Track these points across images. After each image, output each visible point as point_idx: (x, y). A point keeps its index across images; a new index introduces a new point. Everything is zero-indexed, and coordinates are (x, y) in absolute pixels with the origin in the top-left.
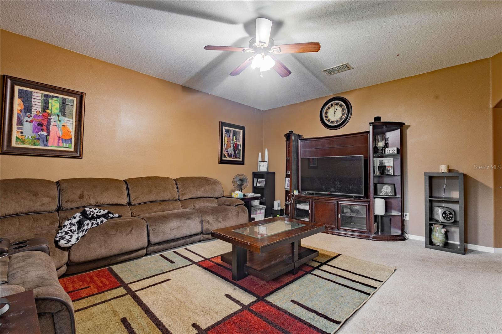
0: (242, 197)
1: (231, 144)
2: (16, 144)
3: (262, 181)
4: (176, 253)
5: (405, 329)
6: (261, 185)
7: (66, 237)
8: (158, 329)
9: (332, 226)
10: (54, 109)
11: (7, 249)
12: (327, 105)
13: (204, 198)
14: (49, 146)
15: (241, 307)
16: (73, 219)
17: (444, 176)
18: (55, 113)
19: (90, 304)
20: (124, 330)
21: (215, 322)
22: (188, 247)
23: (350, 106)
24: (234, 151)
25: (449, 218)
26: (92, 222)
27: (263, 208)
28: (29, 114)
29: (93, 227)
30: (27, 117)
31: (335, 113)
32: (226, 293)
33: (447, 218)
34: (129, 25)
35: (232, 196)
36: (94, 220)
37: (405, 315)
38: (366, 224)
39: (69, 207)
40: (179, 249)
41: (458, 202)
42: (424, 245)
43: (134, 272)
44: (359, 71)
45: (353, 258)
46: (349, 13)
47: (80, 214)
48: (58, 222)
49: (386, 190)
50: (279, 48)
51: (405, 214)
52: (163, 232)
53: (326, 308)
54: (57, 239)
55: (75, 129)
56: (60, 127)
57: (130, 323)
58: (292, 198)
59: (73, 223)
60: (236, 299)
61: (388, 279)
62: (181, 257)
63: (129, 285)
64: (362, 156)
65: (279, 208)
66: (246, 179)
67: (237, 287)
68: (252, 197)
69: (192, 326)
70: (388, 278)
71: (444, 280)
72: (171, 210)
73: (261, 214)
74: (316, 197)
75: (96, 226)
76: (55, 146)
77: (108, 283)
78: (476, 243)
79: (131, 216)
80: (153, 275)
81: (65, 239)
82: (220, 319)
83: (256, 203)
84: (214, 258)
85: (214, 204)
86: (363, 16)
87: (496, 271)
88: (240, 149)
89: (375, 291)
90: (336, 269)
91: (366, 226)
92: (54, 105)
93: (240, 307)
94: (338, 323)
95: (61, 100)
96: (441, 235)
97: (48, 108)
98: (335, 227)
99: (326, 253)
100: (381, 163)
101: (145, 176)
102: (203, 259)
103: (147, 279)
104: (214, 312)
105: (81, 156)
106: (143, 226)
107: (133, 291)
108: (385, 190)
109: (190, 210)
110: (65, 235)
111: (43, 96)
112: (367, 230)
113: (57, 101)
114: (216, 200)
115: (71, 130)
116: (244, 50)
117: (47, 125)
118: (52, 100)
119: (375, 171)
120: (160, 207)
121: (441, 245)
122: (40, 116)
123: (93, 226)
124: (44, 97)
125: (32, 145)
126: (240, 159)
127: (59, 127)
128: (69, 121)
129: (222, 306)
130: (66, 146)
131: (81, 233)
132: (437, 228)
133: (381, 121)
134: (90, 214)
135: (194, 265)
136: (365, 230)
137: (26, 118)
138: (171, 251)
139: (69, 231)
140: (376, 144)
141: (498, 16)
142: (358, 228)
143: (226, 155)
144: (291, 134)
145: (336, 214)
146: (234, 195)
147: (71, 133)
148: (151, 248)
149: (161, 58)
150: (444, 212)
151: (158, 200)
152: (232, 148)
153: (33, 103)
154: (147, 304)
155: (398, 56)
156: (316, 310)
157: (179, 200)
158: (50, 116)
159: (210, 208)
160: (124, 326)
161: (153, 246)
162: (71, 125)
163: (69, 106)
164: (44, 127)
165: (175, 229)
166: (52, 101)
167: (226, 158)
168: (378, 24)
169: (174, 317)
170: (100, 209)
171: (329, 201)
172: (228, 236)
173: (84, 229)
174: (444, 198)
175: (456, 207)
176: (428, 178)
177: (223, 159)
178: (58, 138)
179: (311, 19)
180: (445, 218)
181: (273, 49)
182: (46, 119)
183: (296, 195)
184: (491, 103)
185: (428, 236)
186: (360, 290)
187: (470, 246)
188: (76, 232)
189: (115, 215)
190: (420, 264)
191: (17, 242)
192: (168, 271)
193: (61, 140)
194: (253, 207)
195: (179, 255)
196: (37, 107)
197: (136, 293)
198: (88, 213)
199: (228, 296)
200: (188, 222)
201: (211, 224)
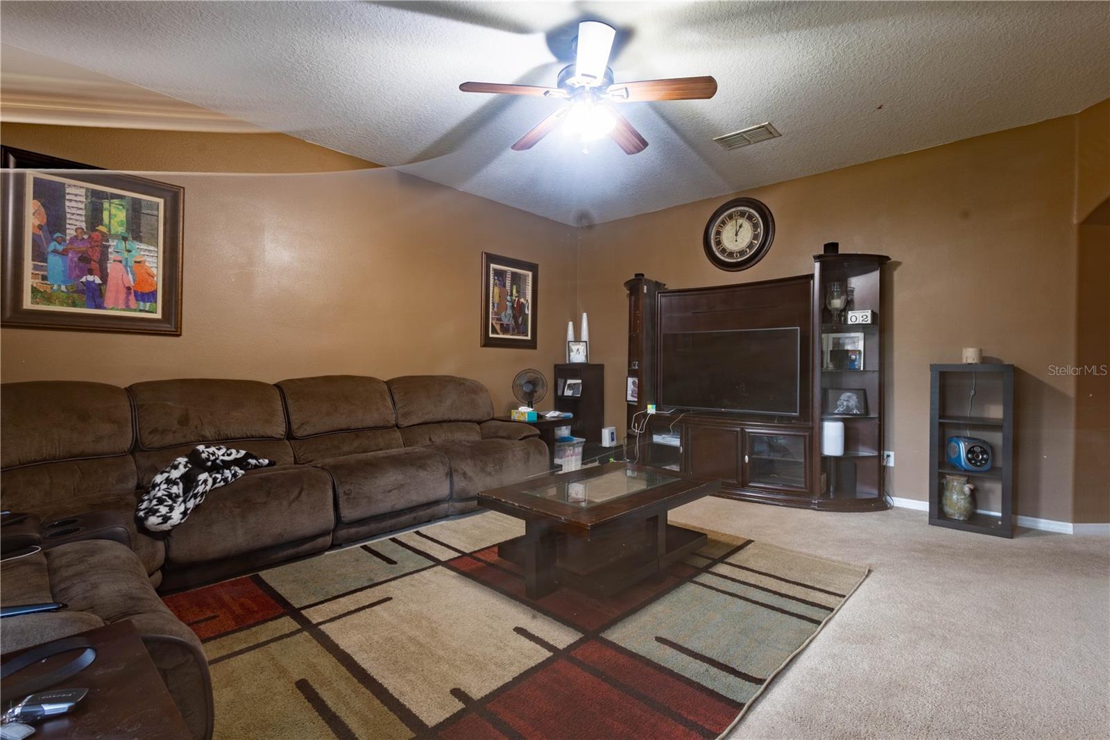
0: (535, 419)
1: (508, 303)
2: (32, 303)
3: (574, 384)
4: (396, 543)
5: (897, 691)
6: (573, 393)
7: (160, 510)
8: (378, 702)
9: (730, 481)
10: (116, 223)
11: (38, 535)
12: (719, 216)
13: (450, 421)
14: (105, 308)
15: (552, 654)
16: (173, 470)
17: (971, 372)
18: (118, 232)
19: (224, 653)
20: (306, 704)
21: (500, 684)
22: (423, 529)
23: (770, 219)
24: (513, 318)
25: (980, 461)
26: (213, 476)
27: (578, 443)
28: (58, 234)
29: (215, 488)
30: (55, 243)
31: (736, 235)
32: (517, 625)
33: (976, 462)
34: (287, 33)
35: (512, 418)
36: (218, 473)
37: (895, 663)
38: (803, 475)
39: (157, 445)
40: (402, 533)
41: (1002, 426)
42: (927, 519)
43: (310, 584)
44: (794, 141)
45: (779, 548)
46: (781, 13)
47: (186, 460)
48: (136, 477)
49: (848, 401)
50: (624, 90)
51: (886, 453)
52: (368, 497)
53: (732, 653)
54: (142, 514)
55: (164, 268)
56: (129, 264)
57: (319, 691)
58: (644, 423)
59: (174, 479)
60: (538, 637)
61: (855, 590)
62: (408, 551)
63: (303, 612)
64: (797, 329)
65: (614, 444)
66: (542, 380)
67: (537, 613)
68: (556, 419)
69: (451, 695)
70: (855, 588)
71: (971, 591)
72: (381, 450)
73: (574, 457)
74: (697, 419)
75: (222, 486)
76: (120, 308)
77: (256, 609)
78: (1036, 514)
79: (295, 464)
80: (353, 589)
81: (158, 514)
82: (508, 679)
83: (564, 431)
84: (482, 552)
85: (474, 436)
86: (810, 20)
87: (1077, 570)
88: (528, 314)
89: (830, 616)
90: (745, 571)
91: (803, 480)
92: (115, 215)
93: (548, 654)
94: (759, 681)
95: (131, 204)
96: (963, 497)
97: (101, 222)
98: (736, 482)
99: (722, 539)
100: (837, 343)
101: (321, 375)
102: (457, 555)
103: (341, 599)
104: (496, 664)
105: (179, 330)
106: (325, 484)
107: (314, 625)
108: (845, 403)
109: (424, 449)
110: (156, 505)
111: (89, 194)
112: (806, 489)
113: (121, 205)
114: (477, 427)
115: (154, 271)
116: (546, 93)
117: (100, 260)
118: (110, 203)
119: (825, 362)
120: (356, 444)
121: (962, 519)
122: (83, 239)
123: (217, 485)
124: (92, 196)
125: (68, 305)
126: (527, 336)
127: (127, 263)
128: (149, 250)
129: (510, 652)
130: (145, 306)
131: (192, 500)
132: (955, 484)
133: (840, 252)
134: (208, 460)
135: (440, 568)
136: (801, 488)
137: (53, 245)
138: (386, 538)
139: (165, 495)
140: (827, 302)
141: (1101, 23)
142: (787, 486)
143: (498, 327)
144: (641, 279)
145: (740, 455)
146: (515, 415)
147: (155, 279)
148: (343, 533)
149: (356, 109)
150: (970, 449)
151: (352, 427)
152: (509, 311)
153: (68, 210)
154: (348, 651)
155: (880, 108)
156: (710, 657)
157: (398, 428)
158: (107, 241)
159: (469, 444)
160: (304, 697)
161: (347, 528)
162: (154, 260)
163: (148, 216)
164: (94, 265)
165: (394, 489)
166: (110, 206)
167: (498, 334)
168: (842, 38)
169: (410, 676)
170: (228, 449)
171: (722, 428)
172: (517, 504)
173: (198, 493)
174: (971, 418)
175: (996, 438)
176: (938, 375)
177: (491, 335)
178: (125, 290)
179: (695, 24)
180: (973, 462)
181: (611, 91)
182: (97, 246)
183: (652, 415)
184: (1075, 213)
185: (936, 500)
186: (799, 613)
187: (1025, 521)
188: (181, 499)
189: (261, 461)
190: (921, 559)
191: (55, 521)
192: (384, 579)
193: (133, 294)
194: (557, 440)
195: (403, 546)
196: (77, 220)
197: (322, 627)
198: (204, 456)
199: (520, 631)
200: (422, 475)
201: (470, 479)
